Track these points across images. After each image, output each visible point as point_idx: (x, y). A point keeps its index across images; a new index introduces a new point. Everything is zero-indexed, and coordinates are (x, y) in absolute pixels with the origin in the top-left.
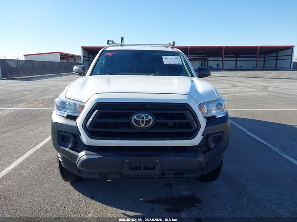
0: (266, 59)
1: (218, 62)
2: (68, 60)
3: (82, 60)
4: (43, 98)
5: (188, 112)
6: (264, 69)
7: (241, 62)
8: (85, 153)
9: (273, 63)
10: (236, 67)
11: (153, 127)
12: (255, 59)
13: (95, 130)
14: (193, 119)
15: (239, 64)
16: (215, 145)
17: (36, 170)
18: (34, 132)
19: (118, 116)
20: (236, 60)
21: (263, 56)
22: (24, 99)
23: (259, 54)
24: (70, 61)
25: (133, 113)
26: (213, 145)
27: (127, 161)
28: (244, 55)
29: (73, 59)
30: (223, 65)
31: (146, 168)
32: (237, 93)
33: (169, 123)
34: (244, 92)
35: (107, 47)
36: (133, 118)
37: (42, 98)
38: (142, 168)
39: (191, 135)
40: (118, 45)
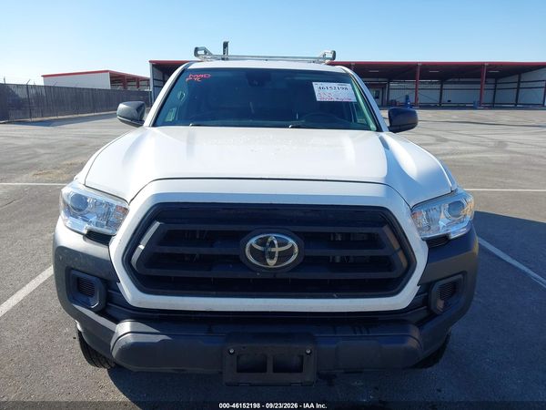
0: (498, 86)
1: (407, 92)
2: (125, 86)
3: (152, 87)
4: (73, 161)
5: (386, 229)
6: (493, 106)
7: (451, 93)
8: (132, 326)
9: (511, 95)
10: (440, 103)
11: (297, 267)
12: (478, 86)
13: (154, 272)
14: (396, 246)
15: (447, 96)
16: (445, 305)
17: (37, 331)
18: (46, 238)
19: (210, 238)
20: (441, 89)
21: (492, 81)
22: (35, 164)
23: (486, 77)
24: (129, 88)
25: (249, 232)
26: (440, 304)
27: (232, 351)
28: (456, 80)
29: (135, 83)
30: (416, 99)
31: (279, 368)
32: (448, 154)
33: (334, 257)
34: (461, 153)
35: (192, 62)
36: (248, 244)
37: (68, 162)
38: (270, 367)
39: (392, 287)
40: (216, 58)
